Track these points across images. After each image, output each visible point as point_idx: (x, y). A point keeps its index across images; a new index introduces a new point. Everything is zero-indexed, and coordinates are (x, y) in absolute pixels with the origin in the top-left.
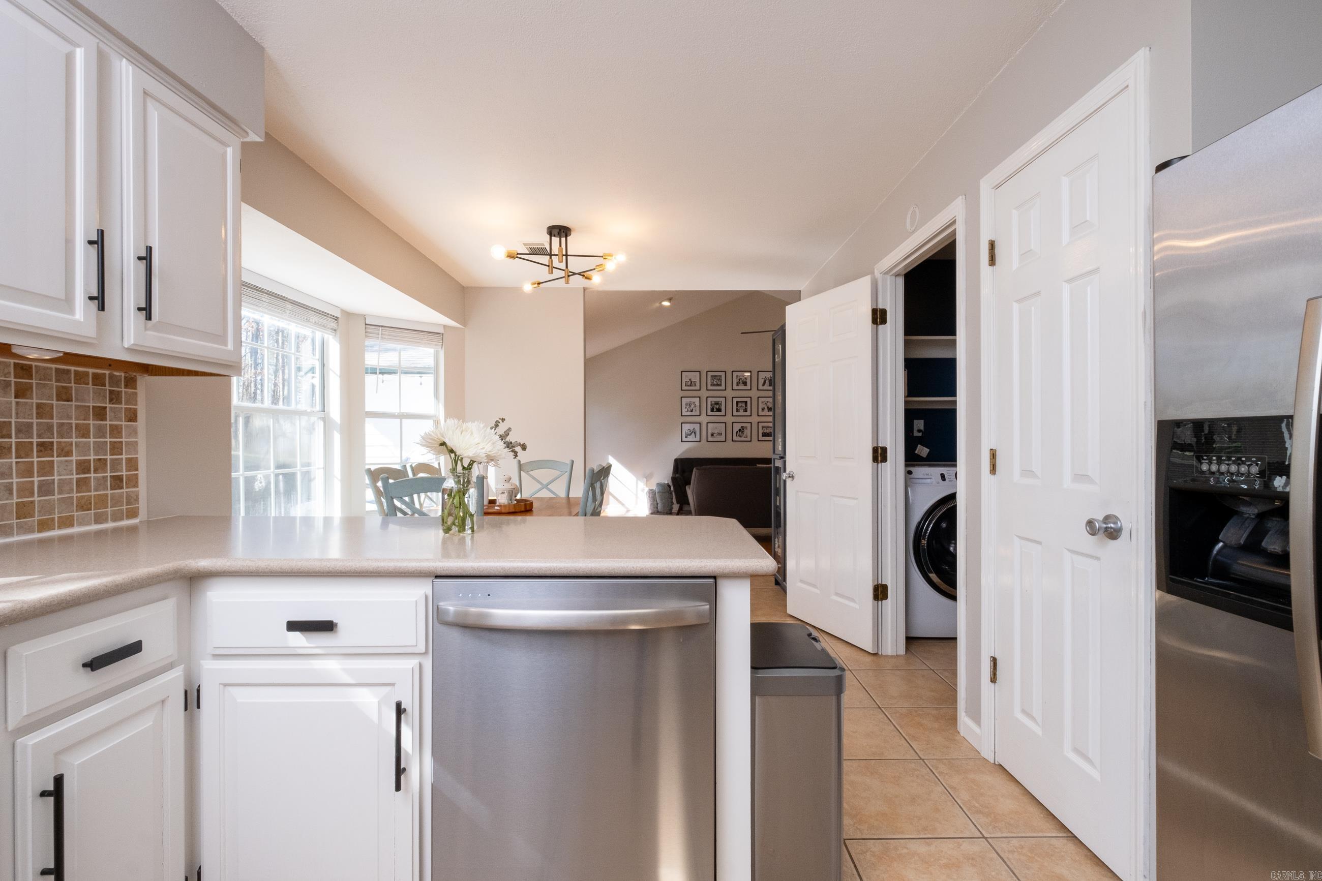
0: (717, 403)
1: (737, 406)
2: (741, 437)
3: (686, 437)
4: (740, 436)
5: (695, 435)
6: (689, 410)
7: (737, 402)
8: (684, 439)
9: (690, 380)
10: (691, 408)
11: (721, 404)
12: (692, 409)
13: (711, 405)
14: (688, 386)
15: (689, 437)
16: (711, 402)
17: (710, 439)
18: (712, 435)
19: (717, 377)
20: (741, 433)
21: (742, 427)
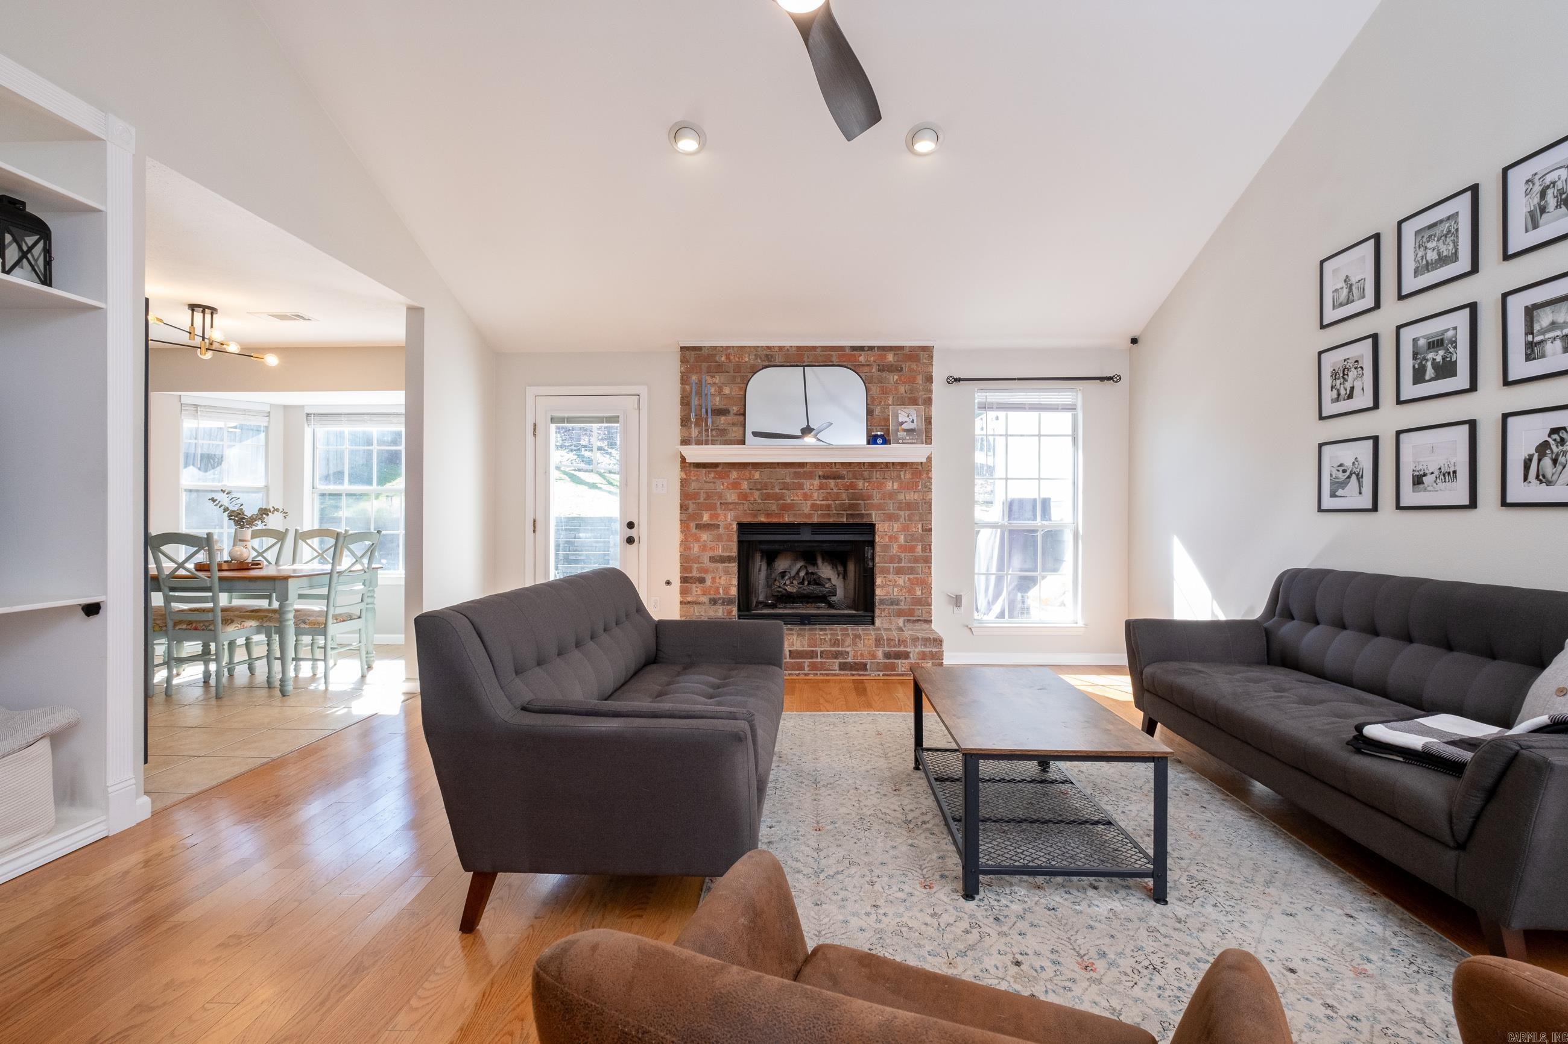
0: (1436, 344)
1: (1530, 330)
2: (1549, 483)
3: (1333, 495)
4: (1541, 478)
5: (1360, 486)
6: (1342, 392)
7: (1530, 312)
8: (1328, 502)
9: (1347, 280)
10: (1348, 385)
11: (1454, 342)
12: (1352, 388)
13: (1415, 355)
14: (1341, 305)
15: (1340, 492)
16: (1415, 341)
17: (1410, 497)
18: (1418, 480)
19: (1437, 231)
20: (1547, 462)
21: (1554, 431)
